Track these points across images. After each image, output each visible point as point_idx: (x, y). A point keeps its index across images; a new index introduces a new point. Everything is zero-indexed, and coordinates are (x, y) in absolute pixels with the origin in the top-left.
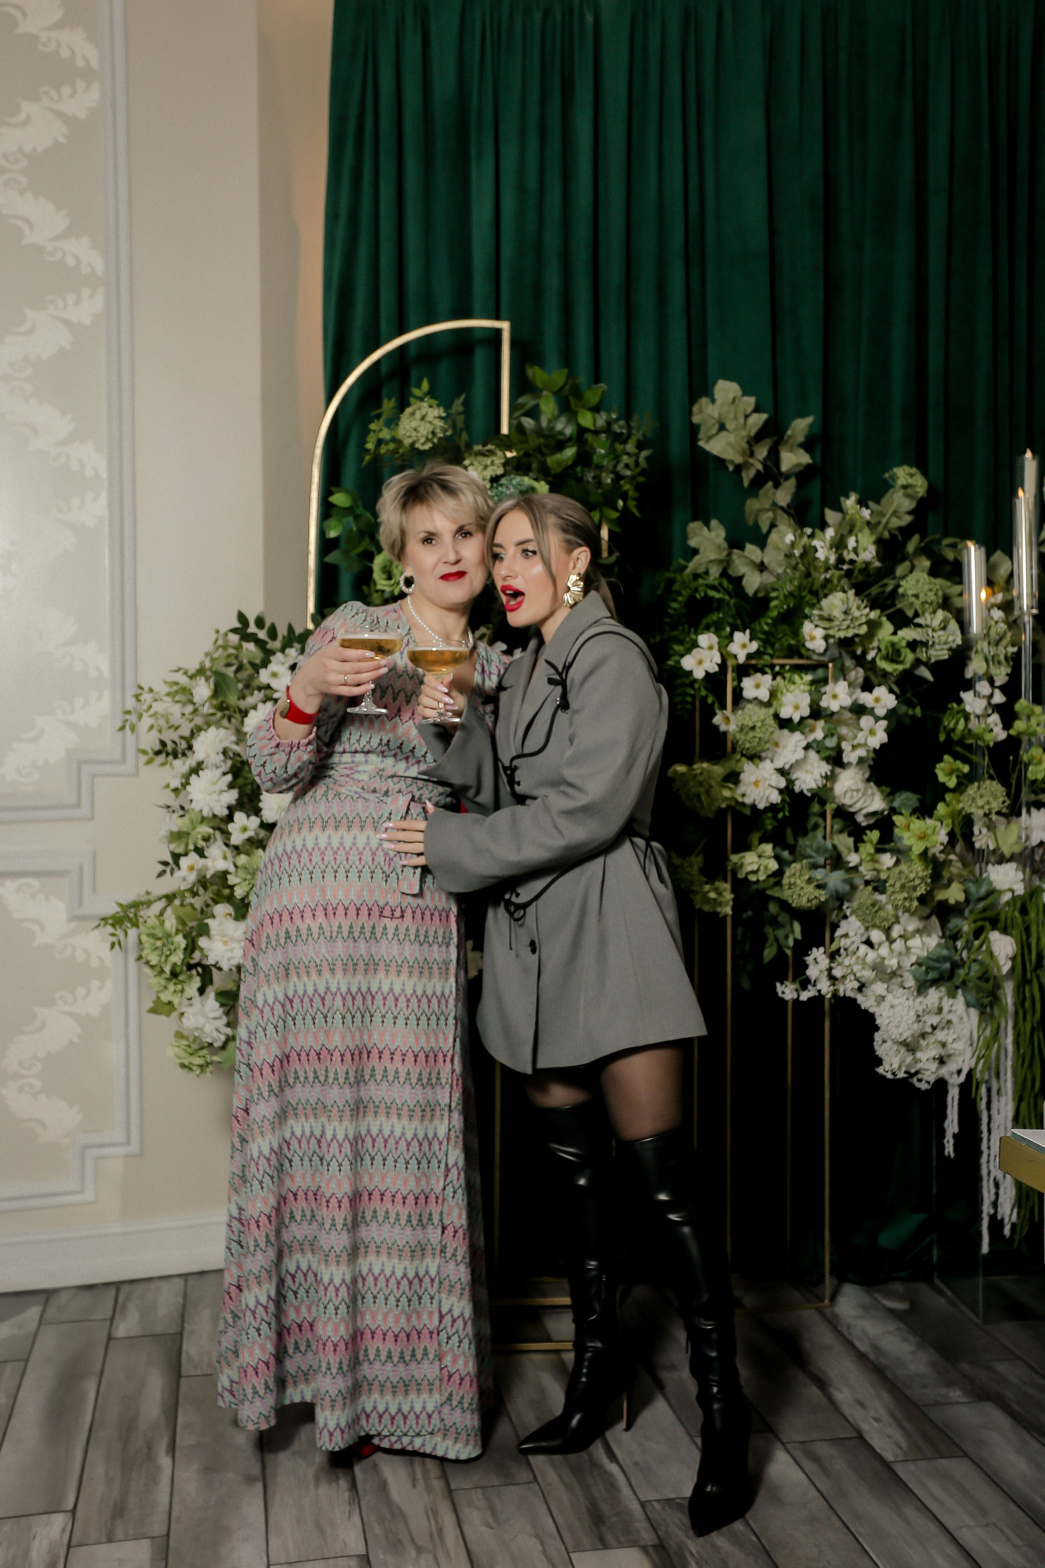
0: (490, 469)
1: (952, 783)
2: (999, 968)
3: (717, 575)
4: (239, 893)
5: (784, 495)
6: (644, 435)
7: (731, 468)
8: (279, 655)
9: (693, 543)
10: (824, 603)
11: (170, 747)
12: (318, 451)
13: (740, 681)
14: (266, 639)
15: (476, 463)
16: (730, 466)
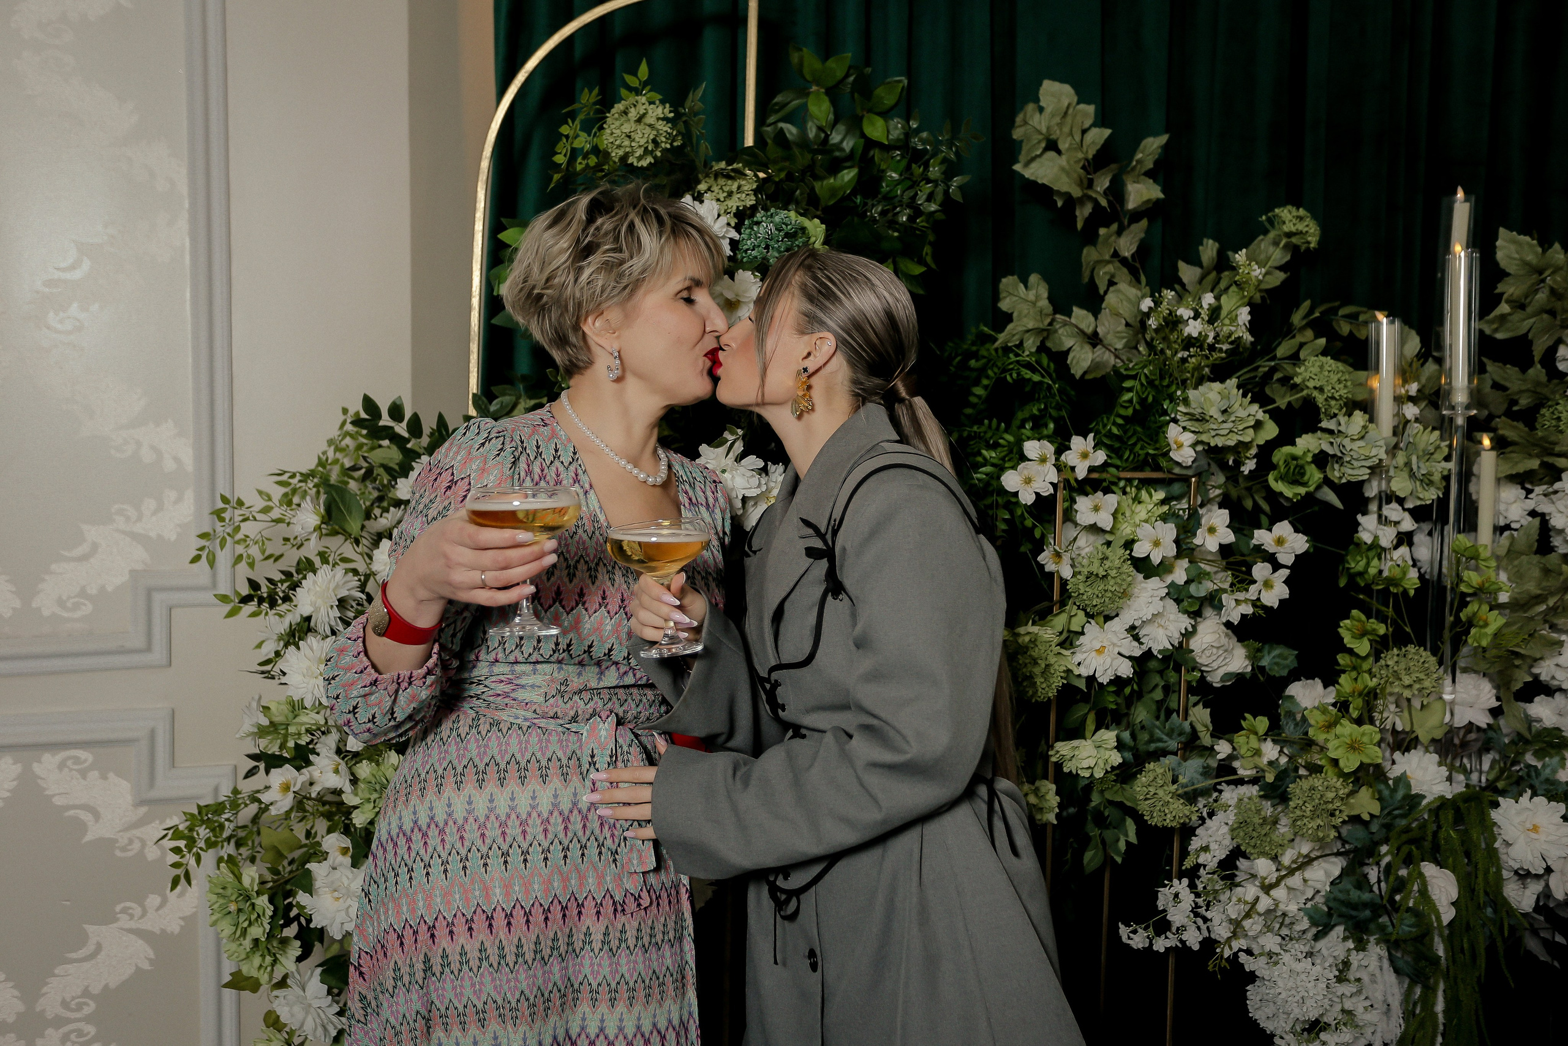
0: (736, 197)
1: (1363, 647)
2: (1438, 918)
3: (1034, 350)
4: (359, 819)
5: (1127, 245)
6: (957, 154)
7: (1060, 204)
8: (425, 459)
9: (1004, 305)
10: (1192, 394)
11: (264, 591)
12: (485, 164)
13: (1074, 501)
14: (406, 435)
15: (716, 189)
16: (1060, 200)
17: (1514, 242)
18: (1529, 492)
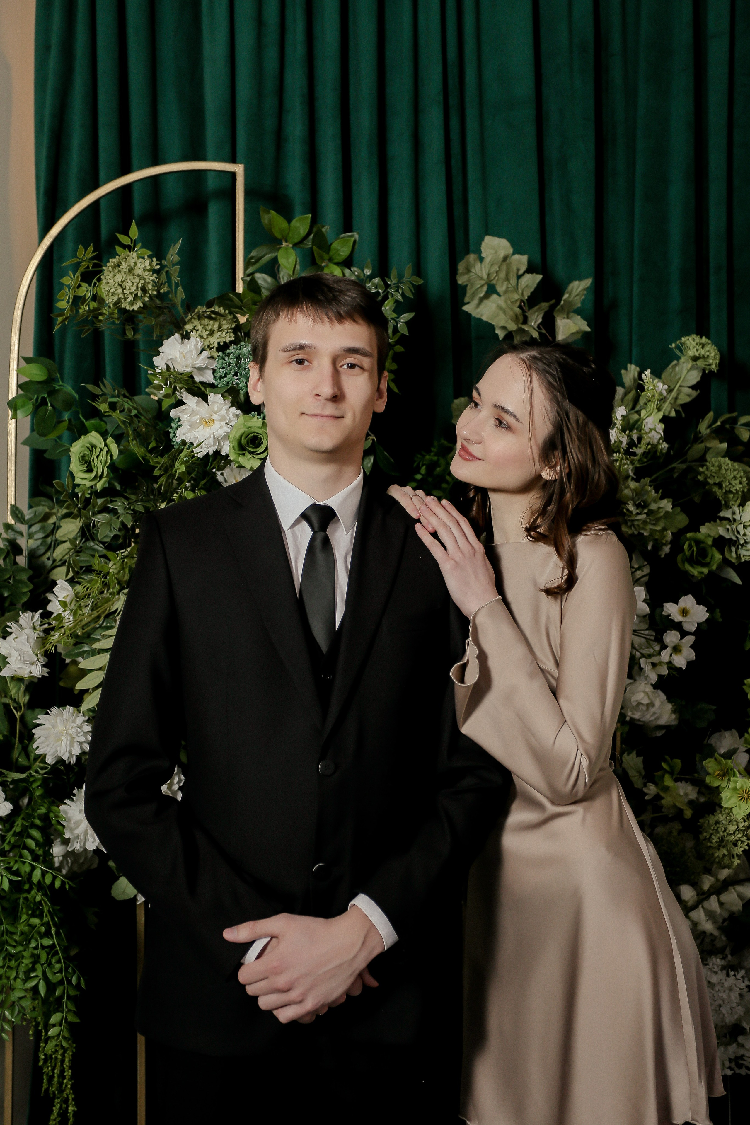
0: (217, 334)
7: (501, 337)
15: (199, 328)
16: (501, 334)
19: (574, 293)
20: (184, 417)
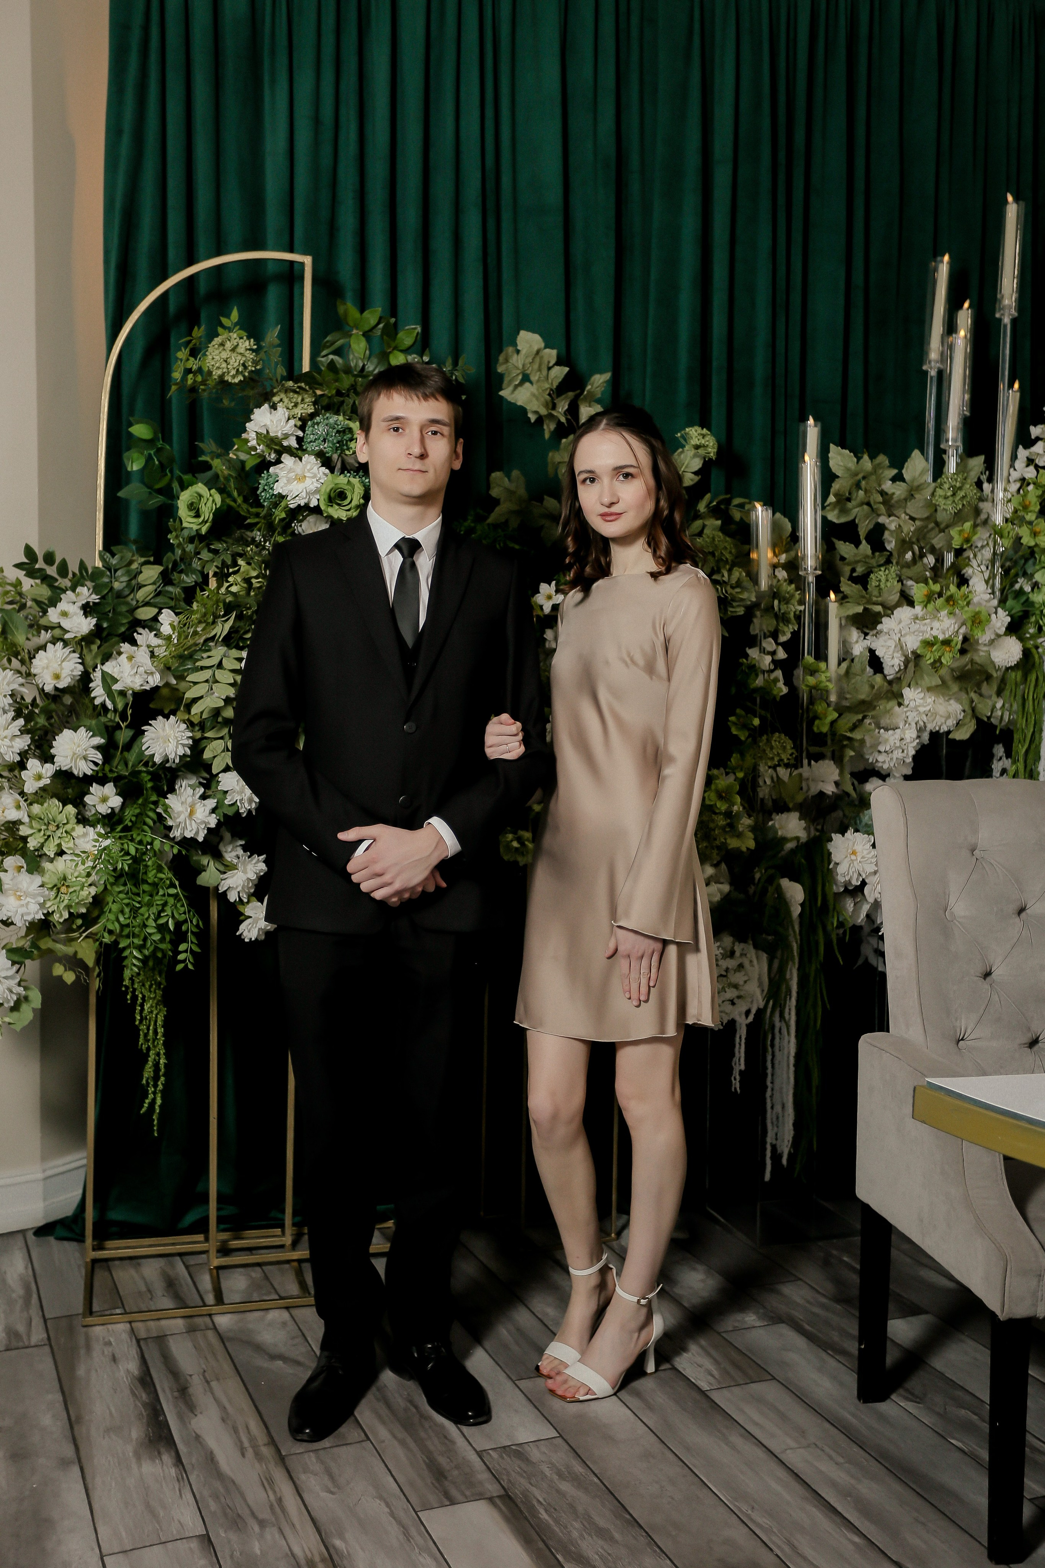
0: (300, 406)
1: (744, 735)
2: (792, 914)
3: (516, 526)
7: (533, 420)
8: (69, 593)
9: (493, 493)
12: (108, 379)
14: (56, 576)
15: (286, 400)
16: (533, 418)
17: (840, 454)
18: (866, 634)
19: (596, 385)
20: (282, 474)
